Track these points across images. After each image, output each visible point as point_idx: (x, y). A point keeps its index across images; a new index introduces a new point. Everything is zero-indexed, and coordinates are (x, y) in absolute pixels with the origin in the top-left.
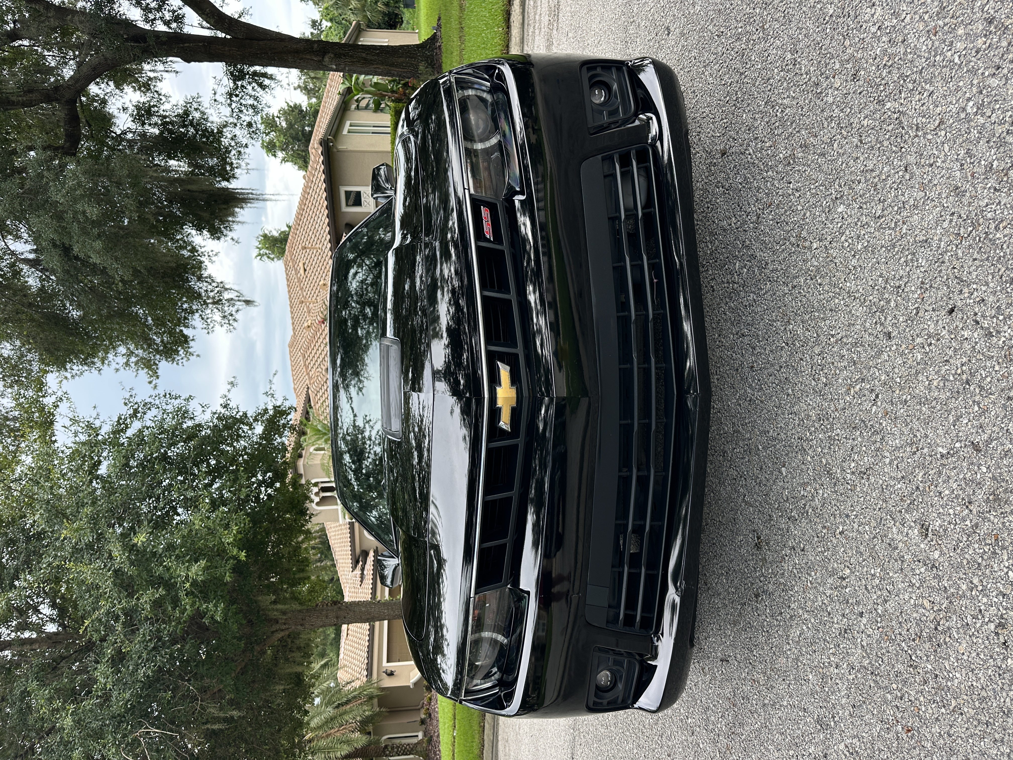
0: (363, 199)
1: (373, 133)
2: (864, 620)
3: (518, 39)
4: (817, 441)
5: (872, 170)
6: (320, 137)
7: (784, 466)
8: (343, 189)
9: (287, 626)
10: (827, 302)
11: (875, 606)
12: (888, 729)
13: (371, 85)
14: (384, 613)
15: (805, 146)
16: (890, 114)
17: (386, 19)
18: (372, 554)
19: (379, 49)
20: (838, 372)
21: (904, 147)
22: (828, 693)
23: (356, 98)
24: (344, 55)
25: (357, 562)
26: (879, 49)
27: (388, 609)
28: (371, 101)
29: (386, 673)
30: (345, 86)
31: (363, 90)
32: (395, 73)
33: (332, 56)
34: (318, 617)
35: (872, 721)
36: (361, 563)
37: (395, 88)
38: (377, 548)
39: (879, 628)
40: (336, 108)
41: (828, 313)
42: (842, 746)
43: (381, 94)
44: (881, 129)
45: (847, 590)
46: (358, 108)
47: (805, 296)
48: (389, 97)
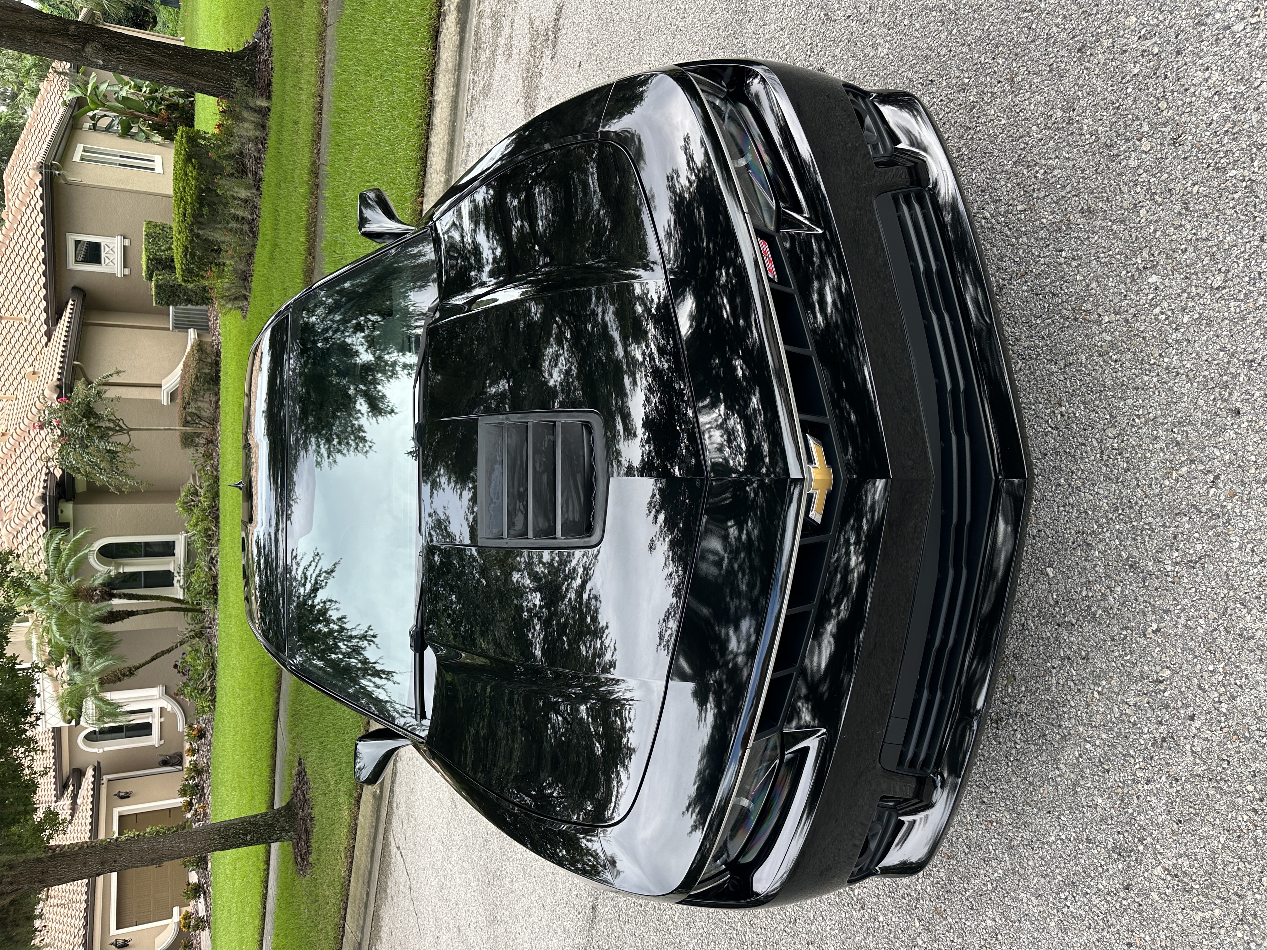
0: (103, 255)
1: (120, 165)
2: (1197, 724)
3: (450, 64)
4: (1112, 533)
5: (1207, 239)
6: (39, 159)
7: (1050, 566)
8: (72, 238)
9: (15, 887)
10: (1129, 379)
11: (1217, 705)
12: (1239, 837)
13: (117, 99)
14: (179, 848)
15: (1088, 212)
16: (1234, 181)
17: (131, 14)
18: (90, 773)
19: (171, 49)
20: (1148, 455)
21: (1259, 216)
22: (1132, 814)
23: (90, 114)
24: (118, 49)
25: (65, 787)
26: (1217, 115)
27: (185, 841)
28: (116, 122)
29: (116, 945)
30: (76, 96)
31: (104, 105)
32: (196, 85)
33: (99, 46)
34: (69, 865)
35: (1211, 833)
36: (71, 788)
37: (154, 109)
38: (99, 763)
39: (1222, 729)
40: (60, 123)
41: (1131, 392)
42: (1159, 871)
43: (132, 114)
44: (1220, 197)
45: (1166, 694)
46: (94, 127)
47: (1088, 374)
48: (145, 120)
